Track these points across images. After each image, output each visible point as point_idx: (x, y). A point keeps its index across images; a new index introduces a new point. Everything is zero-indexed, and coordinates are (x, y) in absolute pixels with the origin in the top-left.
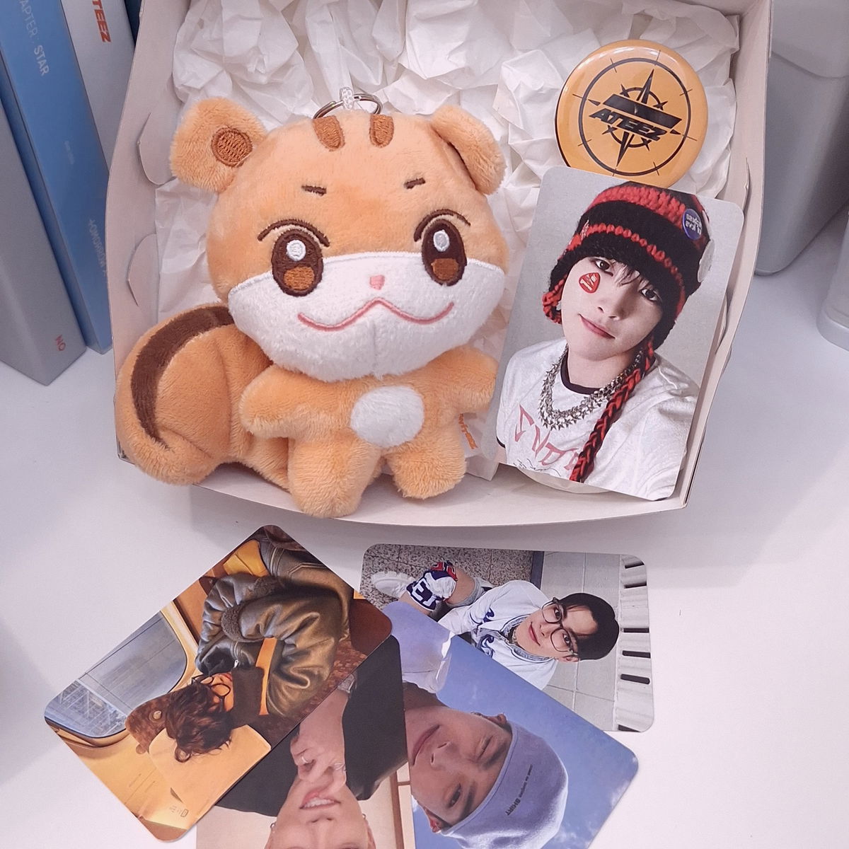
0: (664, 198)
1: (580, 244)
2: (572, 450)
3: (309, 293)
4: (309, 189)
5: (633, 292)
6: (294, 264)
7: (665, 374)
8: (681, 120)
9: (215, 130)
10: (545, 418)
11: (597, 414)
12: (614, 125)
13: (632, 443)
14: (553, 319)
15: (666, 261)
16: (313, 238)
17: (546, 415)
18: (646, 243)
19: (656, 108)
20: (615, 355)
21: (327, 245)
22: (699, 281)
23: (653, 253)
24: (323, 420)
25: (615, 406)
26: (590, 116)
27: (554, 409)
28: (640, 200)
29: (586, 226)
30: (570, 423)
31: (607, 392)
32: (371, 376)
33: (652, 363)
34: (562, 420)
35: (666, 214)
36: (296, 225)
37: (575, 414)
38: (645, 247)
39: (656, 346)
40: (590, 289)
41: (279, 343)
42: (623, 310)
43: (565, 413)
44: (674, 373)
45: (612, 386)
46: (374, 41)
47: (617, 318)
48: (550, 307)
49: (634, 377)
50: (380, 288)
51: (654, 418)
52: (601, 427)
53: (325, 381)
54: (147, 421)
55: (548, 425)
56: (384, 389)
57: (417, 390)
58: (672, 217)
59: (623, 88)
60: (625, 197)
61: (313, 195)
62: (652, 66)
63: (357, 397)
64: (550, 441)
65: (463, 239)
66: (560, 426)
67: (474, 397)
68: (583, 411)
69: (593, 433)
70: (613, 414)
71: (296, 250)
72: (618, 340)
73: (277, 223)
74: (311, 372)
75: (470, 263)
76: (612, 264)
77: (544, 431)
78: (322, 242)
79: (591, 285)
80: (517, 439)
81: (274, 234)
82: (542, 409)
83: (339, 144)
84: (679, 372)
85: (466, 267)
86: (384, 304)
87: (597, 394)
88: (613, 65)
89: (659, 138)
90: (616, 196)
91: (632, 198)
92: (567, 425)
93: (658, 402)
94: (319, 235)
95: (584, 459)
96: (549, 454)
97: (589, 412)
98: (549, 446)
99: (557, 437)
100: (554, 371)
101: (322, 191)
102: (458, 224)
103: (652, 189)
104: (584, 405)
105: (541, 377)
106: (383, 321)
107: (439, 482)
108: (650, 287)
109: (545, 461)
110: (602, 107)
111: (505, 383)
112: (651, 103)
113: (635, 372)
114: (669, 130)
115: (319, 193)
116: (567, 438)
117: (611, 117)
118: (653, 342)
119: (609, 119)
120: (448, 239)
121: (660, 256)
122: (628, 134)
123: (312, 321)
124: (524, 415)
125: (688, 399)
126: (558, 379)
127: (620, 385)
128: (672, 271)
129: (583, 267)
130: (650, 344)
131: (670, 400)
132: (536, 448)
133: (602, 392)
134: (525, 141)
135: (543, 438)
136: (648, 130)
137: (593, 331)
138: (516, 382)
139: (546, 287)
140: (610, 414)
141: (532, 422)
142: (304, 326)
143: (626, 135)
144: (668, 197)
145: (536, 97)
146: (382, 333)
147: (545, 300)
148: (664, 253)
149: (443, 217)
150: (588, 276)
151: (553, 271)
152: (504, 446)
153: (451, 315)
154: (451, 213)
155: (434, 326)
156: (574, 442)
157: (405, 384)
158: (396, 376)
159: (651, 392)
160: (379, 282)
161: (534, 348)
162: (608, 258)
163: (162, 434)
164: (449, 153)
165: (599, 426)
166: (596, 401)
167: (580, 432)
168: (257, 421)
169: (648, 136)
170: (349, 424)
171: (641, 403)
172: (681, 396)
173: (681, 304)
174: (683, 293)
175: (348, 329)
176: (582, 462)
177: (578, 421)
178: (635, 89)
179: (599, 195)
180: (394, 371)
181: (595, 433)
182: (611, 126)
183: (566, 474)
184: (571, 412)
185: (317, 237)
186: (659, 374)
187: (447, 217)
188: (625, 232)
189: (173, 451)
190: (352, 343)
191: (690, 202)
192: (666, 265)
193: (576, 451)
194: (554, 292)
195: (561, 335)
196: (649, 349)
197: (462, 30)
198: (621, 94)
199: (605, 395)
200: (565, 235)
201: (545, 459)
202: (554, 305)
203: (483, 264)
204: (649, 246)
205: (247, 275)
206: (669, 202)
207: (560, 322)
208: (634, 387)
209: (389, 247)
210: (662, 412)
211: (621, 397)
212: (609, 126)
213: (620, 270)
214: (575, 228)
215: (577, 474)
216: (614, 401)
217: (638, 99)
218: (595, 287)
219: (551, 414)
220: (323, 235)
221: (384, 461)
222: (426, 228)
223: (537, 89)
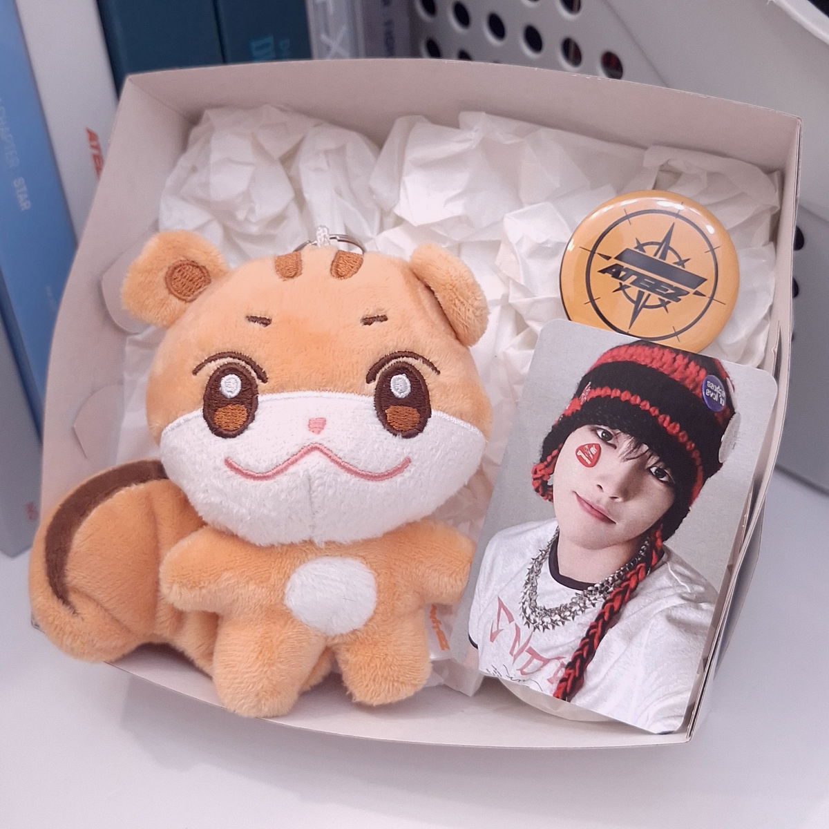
0: (680, 361)
1: (579, 409)
2: (558, 658)
3: (239, 435)
4: (253, 319)
5: (640, 469)
6: (226, 402)
7: (675, 572)
8: (706, 280)
9: (171, 261)
10: (527, 616)
11: (589, 616)
12: (627, 282)
13: (632, 655)
14: (543, 495)
15: (681, 434)
16: (250, 373)
17: (529, 611)
18: (657, 412)
19: (676, 266)
20: (613, 545)
21: (264, 381)
22: (721, 462)
23: (665, 425)
24: (253, 593)
25: (612, 607)
26: (600, 271)
27: (539, 605)
28: (651, 362)
29: (587, 389)
30: (558, 625)
31: (603, 589)
32: (311, 542)
33: (660, 557)
34: (547, 620)
35: (684, 379)
36: (234, 358)
37: (562, 614)
38: (656, 417)
39: (666, 536)
40: (589, 462)
41: (204, 492)
42: (628, 490)
43: (551, 611)
44: (687, 573)
45: (611, 582)
46: (371, 191)
47: (620, 500)
48: (540, 481)
49: (637, 573)
50: (319, 432)
51: (661, 625)
52: (595, 633)
53: (257, 544)
54: (56, 580)
55: (531, 625)
56: (326, 559)
57: (369, 565)
58: (690, 384)
59: (638, 242)
60: (634, 357)
61: (257, 325)
62: (673, 219)
63: (294, 568)
64: (532, 644)
65: (430, 387)
66: (545, 627)
67: (443, 584)
68: (573, 610)
69: (584, 639)
70: (610, 618)
71: (231, 386)
72: (620, 527)
73: (214, 356)
74: (241, 531)
75: (435, 416)
76: (616, 434)
77: (526, 631)
78: (259, 377)
79: (589, 458)
80: (493, 638)
81: (209, 368)
82: (524, 603)
83: (296, 274)
84: (692, 571)
85: (429, 419)
86: (322, 451)
87: (591, 591)
88: (627, 217)
89: (680, 300)
90: (624, 356)
91: (643, 359)
92: (553, 627)
93: (666, 607)
94: (257, 369)
95: (571, 671)
96: (529, 662)
97: (580, 613)
98: (531, 651)
99: (542, 640)
100: (541, 558)
101: (266, 322)
102: (424, 370)
103: (667, 350)
104: (575, 604)
105: (525, 566)
106: (320, 471)
107: (393, 685)
108: (661, 465)
109: (525, 670)
110: (613, 262)
111: (482, 568)
112: (671, 259)
113: (638, 566)
114: (692, 291)
115: (263, 323)
116: (552, 643)
117: (623, 273)
118: (662, 531)
119: (621, 275)
120: (409, 384)
121: (674, 429)
122: (644, 293)
123: (240, 468)
124: (502, 610)
125: (704, 606)
126: (545, 568)
127: (619, 581)
128: (688, 447)
129: (582, 437)
130: (658, 534)
131: (681, 606)
132: (515, 653)
133: (597, 588)
134: (528, 299)
135: (523, 640)
136: (667, 290)
137: (589, 512)
138: (495, 569)
139: (536, 456)
140: (606, 618)
141: (511, 619)
142: (232, 473)
143: (641, 294)
144: (686, 360)
145: (540, 251)
146: (318, 486)
147: (535, 472)
148: (678, 425)
149: (405, 359)
150: (587, 447)
151: (546, 438)
152: (476, 646)
153: (406, 474)
154: (416, 356)
155: (385, 484)
156: (561, 649)
157: (356, 556)
158: (341, 544)
159: (657, 593)
160: (318, 425)
161: (518, 529)
162: (611, 428)
163: (73, 598)
164: (424, 296)
165: (592, 631)
166: (589, 600)
167: (569, 636)
168: (175, 587)
169: (665, 296)
170: (282, 599)
171: (645, 607)
172: (695, 601)
173: (696, 488)
174: (700, 474)
175: (278, 478)
176: (569, 675)
177: (566, 623)
178: (652, 243)
179: (605, 354)
180: (337, 537)
181: (587, 640)
182: (624, 283)
183: (549, 689)
184: (559, 611)
185: (255, 372)
186: (668, 571)
187: (410, 360)
188: (633, 399)
189: (83, 619)
190: (283, 496)
191: (714, 368)
192: (681, 439)
193: (563, 660)
194: (546, 463)
195: (552, 516)
196: (656, 539)
197: (461, 178)
198: (636, 248)
199: (601, 592)
200: (562, 400)
201: (525, 667)
202: (545, 479)
203: (454, 419)
204: (661, 416)
205: (177, 414)
206: (687, 366)
207: (551, 500)
208: (636, 586)
209: (335, 386)
210: (671, 620)
211: (620, 597)
212: (621, 284)
213: (625, 442)
214: (574, 390)
215: (562, 690)
216: (612, 600)
217: (655, 255)
218: (595, 461)
219: (535, 611)
220: (262, 369)
221: (329, 653)
222: (383, 369)
223: (541, 241)
